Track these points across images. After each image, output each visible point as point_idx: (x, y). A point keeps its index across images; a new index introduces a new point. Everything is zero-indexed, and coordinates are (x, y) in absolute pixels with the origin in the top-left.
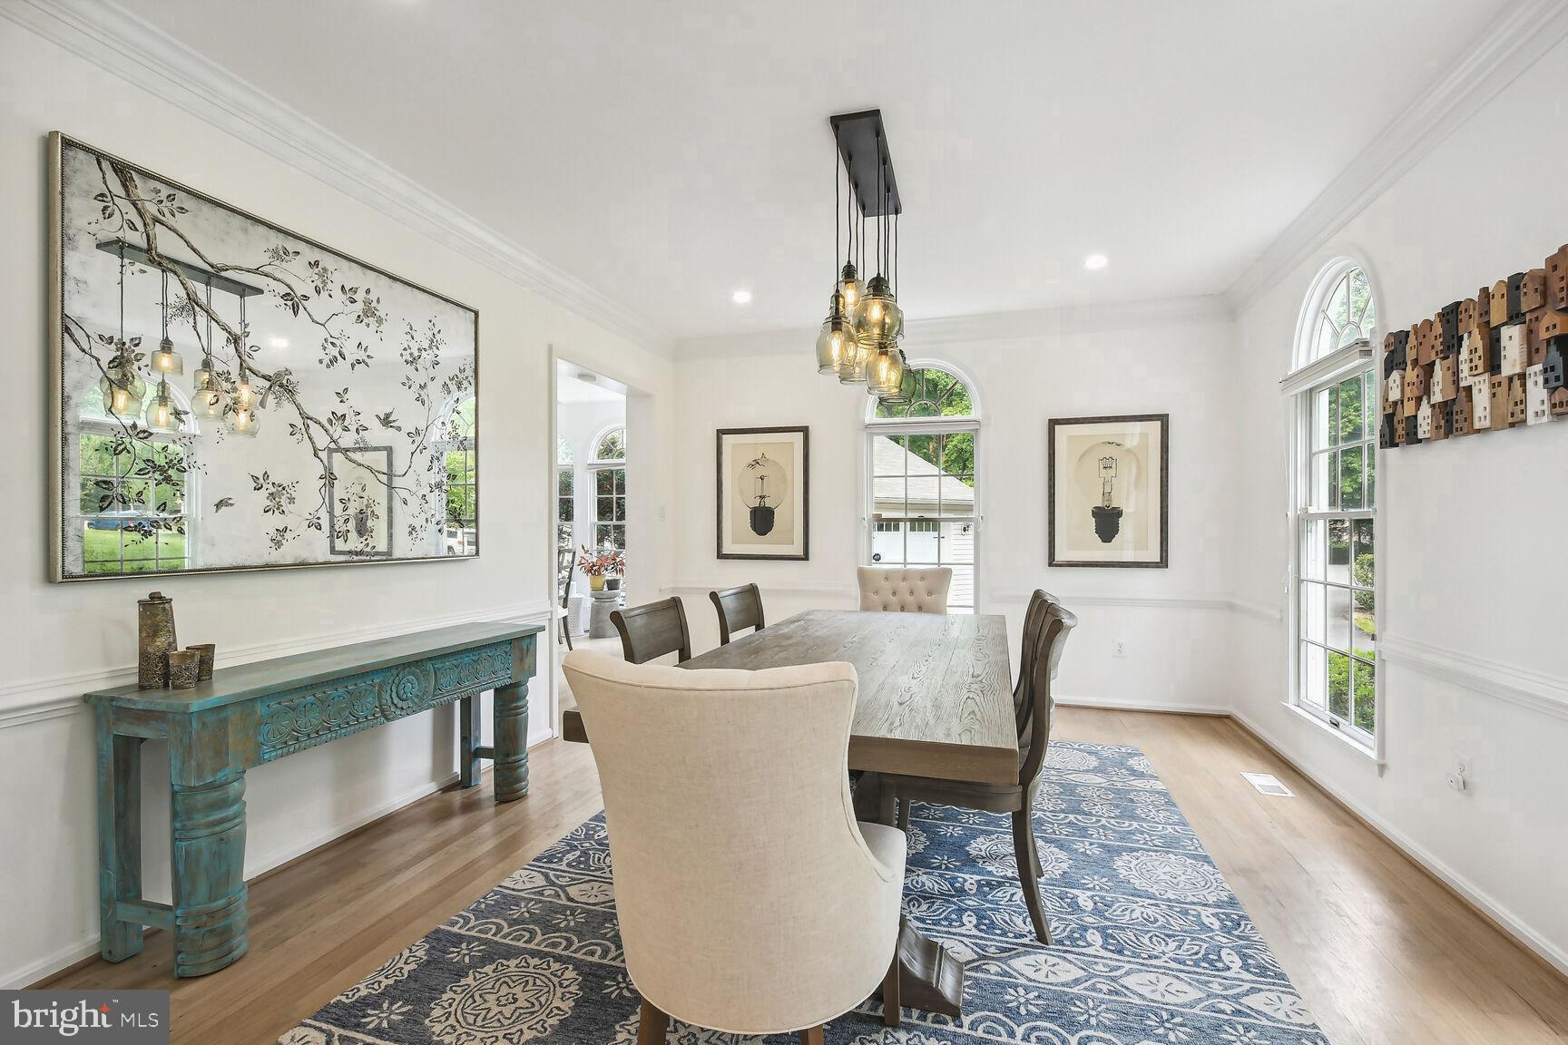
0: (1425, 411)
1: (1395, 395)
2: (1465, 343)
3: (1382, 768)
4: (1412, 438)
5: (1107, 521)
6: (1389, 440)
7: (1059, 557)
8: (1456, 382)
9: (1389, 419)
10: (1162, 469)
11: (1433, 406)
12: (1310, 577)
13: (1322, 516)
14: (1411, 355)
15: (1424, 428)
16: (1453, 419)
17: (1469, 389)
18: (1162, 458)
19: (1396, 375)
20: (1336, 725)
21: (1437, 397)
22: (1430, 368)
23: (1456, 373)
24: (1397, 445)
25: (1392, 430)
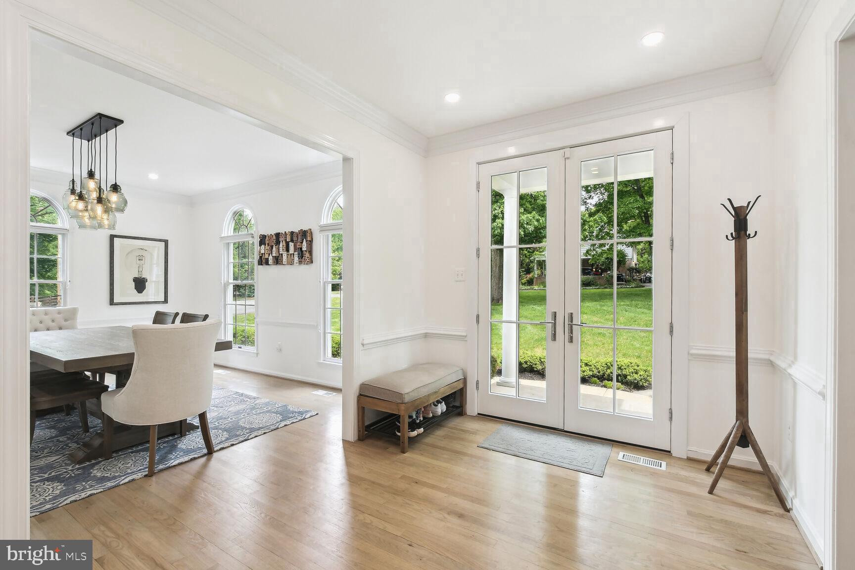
0: (271, 258)
1: (263, 251)
2: (281, 243)
3: (257, 354)
4: (267, 263)
5: (140, 284)
6: (260, 262)
7: (115, 301)
8: (279, 252)
9: (261, 257)
10: (165, 262)
11: (273, 257)
12: (229, 303)
13: (231, 283)
14: (267, 242)
15: (270, 261)
16: (278, 261)
17: (282, 254)
18: (165, 258)
19: (263, 246)
20: (241, 348)
21: (274, 255)
22: (272, 247)
23: (279, 250)
24: (262, 265)
25: (262, 261)
